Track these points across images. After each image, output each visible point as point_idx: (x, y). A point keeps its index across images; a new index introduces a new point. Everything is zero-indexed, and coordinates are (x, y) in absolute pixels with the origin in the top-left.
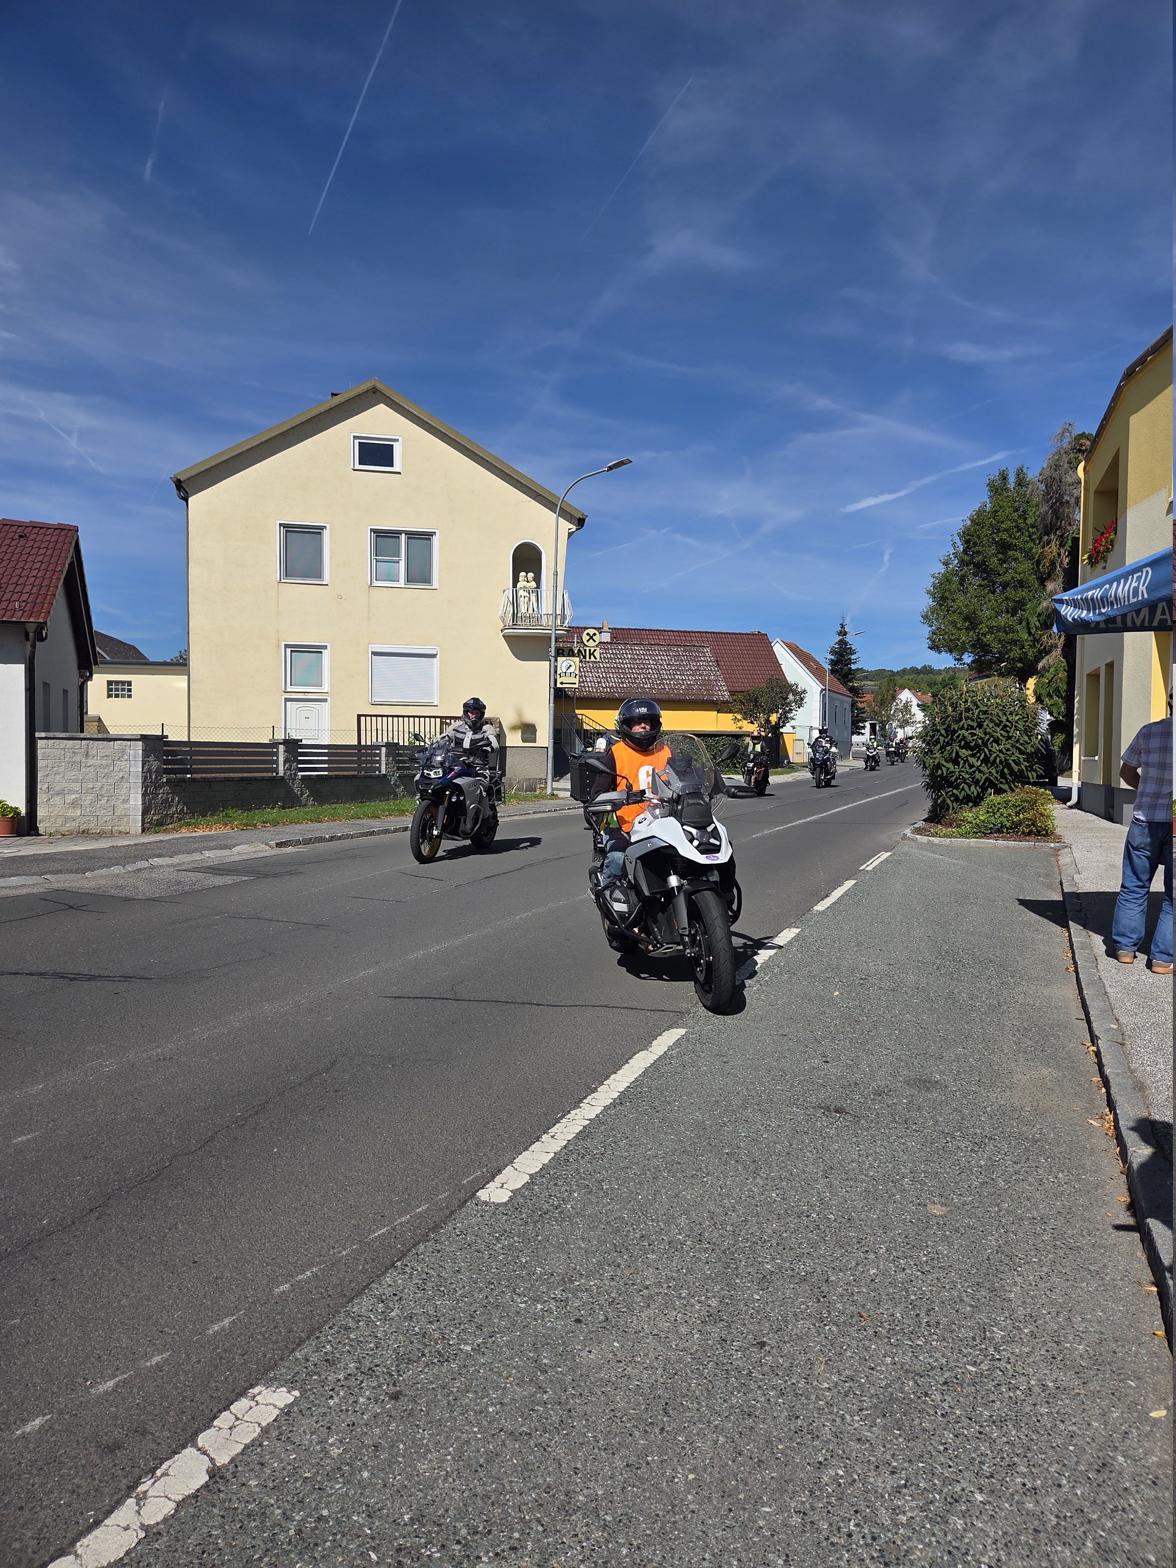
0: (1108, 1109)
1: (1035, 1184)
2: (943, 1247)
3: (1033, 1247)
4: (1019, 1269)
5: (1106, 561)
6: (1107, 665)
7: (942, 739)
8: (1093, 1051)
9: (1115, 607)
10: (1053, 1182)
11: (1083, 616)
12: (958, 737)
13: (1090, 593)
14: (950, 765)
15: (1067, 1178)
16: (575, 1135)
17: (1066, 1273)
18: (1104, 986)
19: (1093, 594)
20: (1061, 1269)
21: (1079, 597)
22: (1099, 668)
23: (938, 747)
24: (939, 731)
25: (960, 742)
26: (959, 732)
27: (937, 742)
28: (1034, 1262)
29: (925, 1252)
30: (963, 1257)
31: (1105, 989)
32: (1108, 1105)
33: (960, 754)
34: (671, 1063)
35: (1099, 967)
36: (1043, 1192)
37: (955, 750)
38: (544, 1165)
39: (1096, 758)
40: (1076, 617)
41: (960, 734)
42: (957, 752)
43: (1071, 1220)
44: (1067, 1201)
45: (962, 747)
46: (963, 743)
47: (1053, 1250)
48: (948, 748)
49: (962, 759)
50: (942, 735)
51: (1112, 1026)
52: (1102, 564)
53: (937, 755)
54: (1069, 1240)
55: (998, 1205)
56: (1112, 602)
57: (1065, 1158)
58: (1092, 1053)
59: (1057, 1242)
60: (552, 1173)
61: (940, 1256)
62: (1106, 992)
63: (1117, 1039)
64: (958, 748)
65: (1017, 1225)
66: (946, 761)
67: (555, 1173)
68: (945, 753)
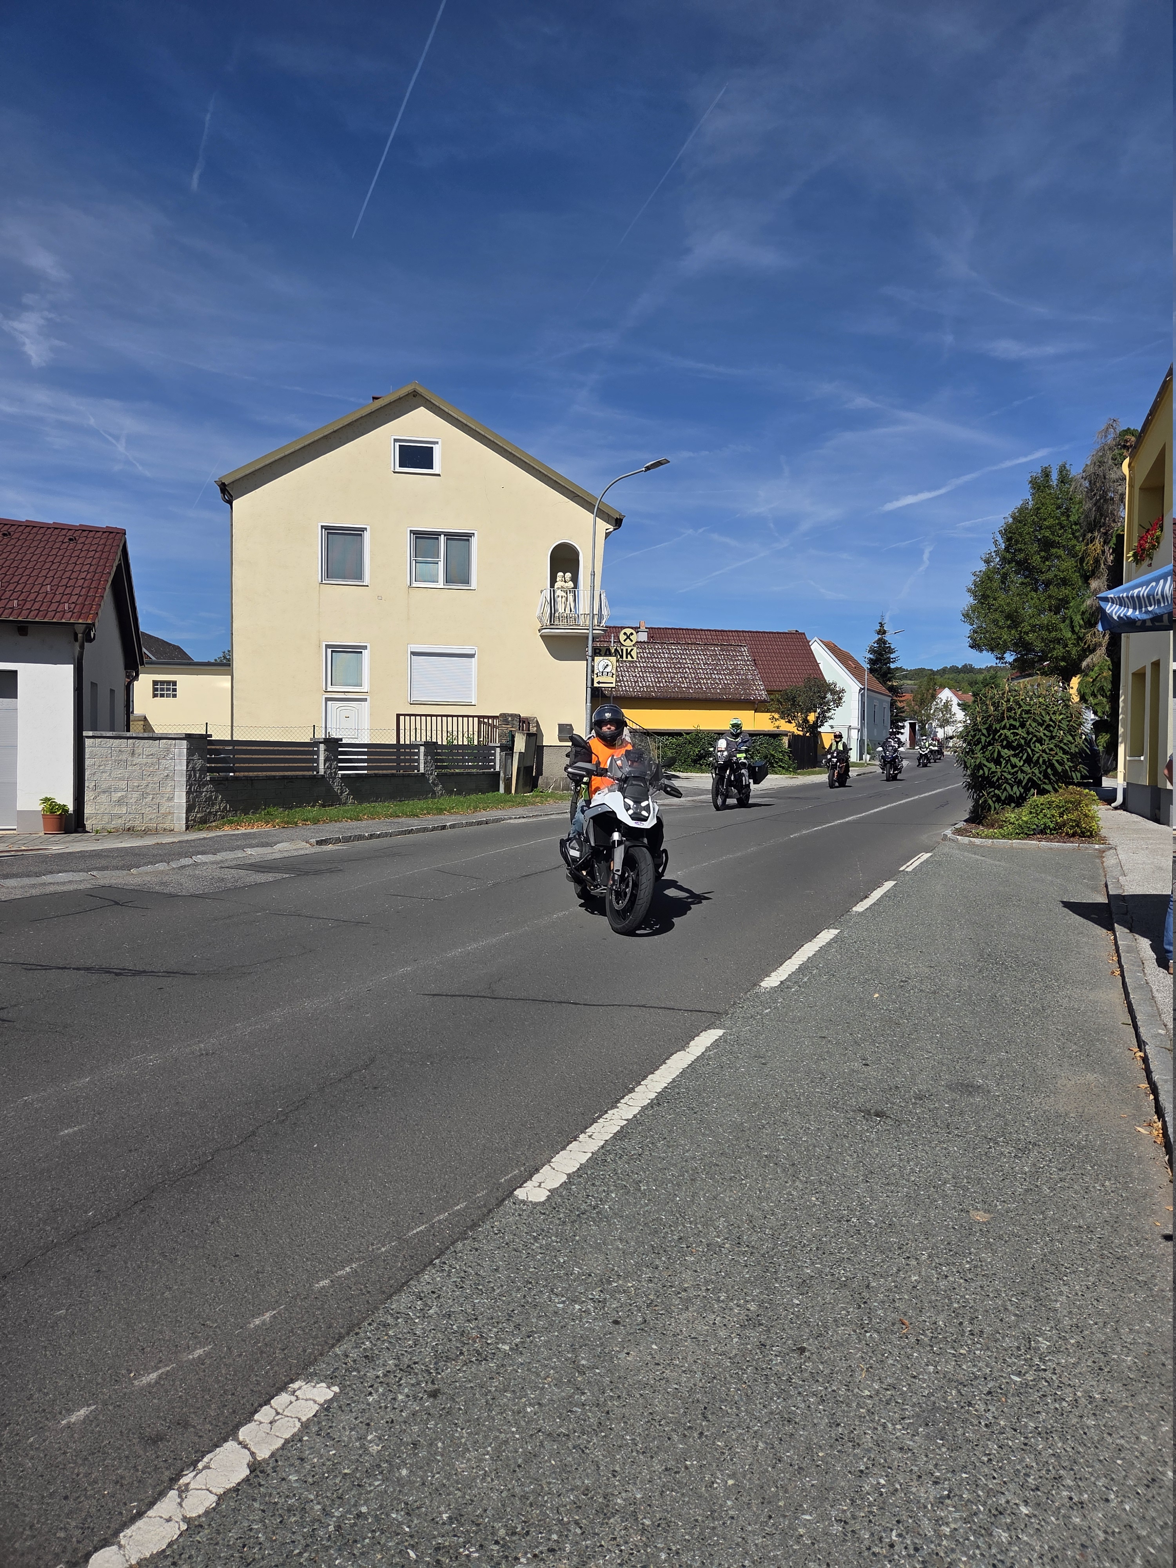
0: (1156, 1117)
1: (1081, 1192)
2: (986, 1254)
3: (1079, 1257)
4: (1065, 1278)
5: (1151, 559)
6: (1152, 663)
7: (983, 738)
8: (1140, 1056)
9: (1162, 605)
10: (1100, 1190)
11: (1129, 614)
12: (1000, 736)
13: (1136, 591)
14: (992, 765)
15: (1114, 1186)
16: (612, 1135)
17: (1113, 1283)
18: (1151, 991)
19: (1139, 592)
20: (1108, 1279)
21: (1125, 595)
22: (1145, 666)
23: (980, 746)
24: (980, 730)
25: (1002, 741)
26: (1001, 731)
27: (979, 741)
28: (1081, 1271)
29: (968, 1259)
30: (1007, 1265)
31: (1152, 993)
32: (1156, 1112)
33: (1002, 754)
34: (709, 1064)
35: (1146, 971)
36: (1090, 1200)
37: (997, 750)
38: (581, 1164)
39: (1142, 758)
40: (1122, 615)
41: (1001, 734)
42: (999, 752)
43: (1118, 1229)
44: (1115, 1210)
45: (1004, 747)
46: (1005, 743)
47: (1099, 1260)
48: (990, 748)
49: (1004, 759)
50: (983, 735)
51: (1160, 1031)
52: (1147, 562)
53: (979, 755)
54: (1116, 1250)
55: (1043, 1213)
56: (1159, 600)
57: (1112, 1166)
58: (1139, 1058)
59: (1104, 1252)
60: (589, 1173)
61: (984, 1264)
62: (1153, 997)
63: (1165, 1045)
64: (999, 748)
65: (1063, 1233)
66: (988, 761)
67: (593, 1173)
68: (987, 753)
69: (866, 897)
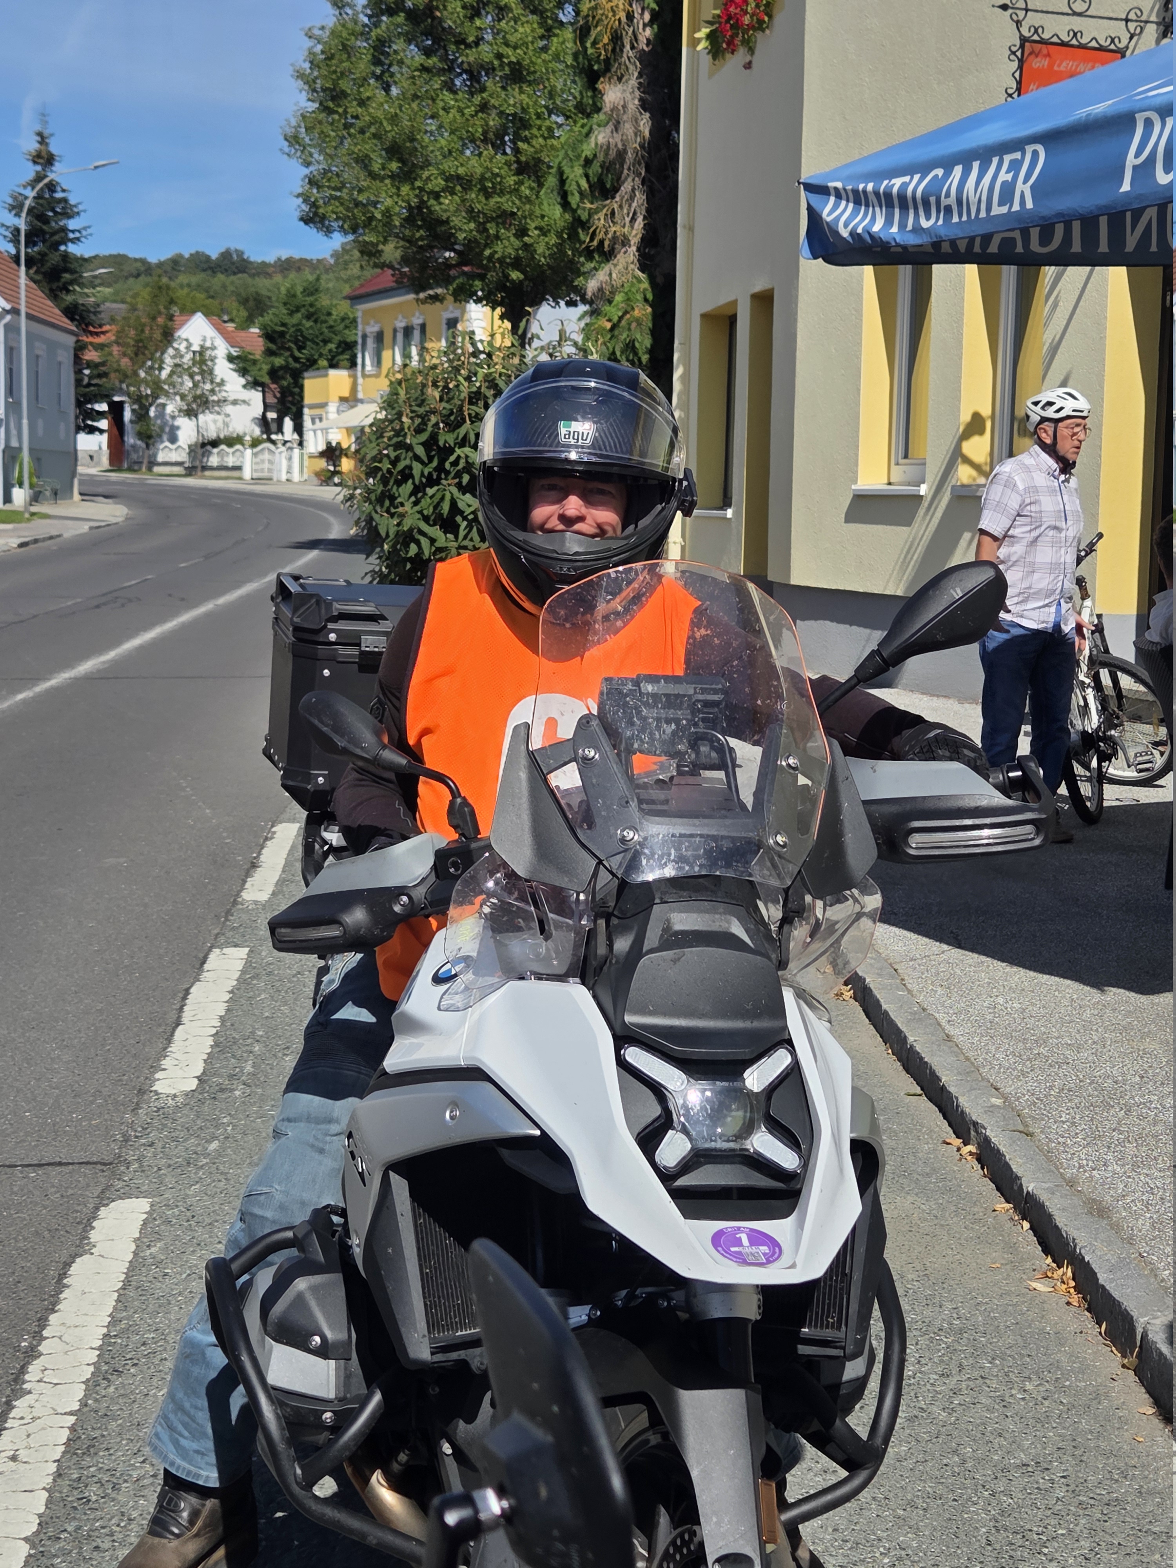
0: (1049, 1260)
1: (997, 1407)
2: (905, 1536)
3: (1049, 1512)
4: (1045, 1550)
5: (751, 51)
6: (755, 297)
7: (417, 468)
8: (971, 1153)
9: (955, 219)
10: (1023, 1399)
11: (876, 228)
12: (455, 463)
13: (897, 182)
14: (435, 532)
15: (1041, 1389)
16: (62, 1448)
17: (1119, 1544)
18: (939, 1025)
19: (905, 185)
20: (1109, 1539)
21: (870, 187)
22: (735, 302)
23: (409, 486)
24: (409, 448)
25: (458, 475)
26: (458, 451)
27: (406, 475)
28: (1063, 1535)
29: (882, 1549)
30: (948, 1547)
31: (943, 1029)
32: (1046, 1251)
33: (461, 505)
35: (909, 986)
36: (1017, 1419)
37: (448, 497)
38: (40, 1516)
39: (729, 513)
40: (859, 230)
41: (459, 457)
42: (454, 503)
43: (1084, 1458)
44: (1064, 1428)
45: (463, 489)
46: (466, 478)
47: (1081, 1512)
48: (430, 491)
49: (465, 518)
50: (417, 458)
51: (993, 1100)
52: (741, 55)
53: (408, 507)
54: (1098, 1491)
55: (955, 1452)
57: (1022, 1356)
58: (969, 1158)
59: (1081, 1498)
60: (70, 1529)
61: (910, 1552)
62: (948, 1036)
63: (1014, 1125)
64: (455, 490)
65: (1004, 1479)
66: (426, 519)
67: (79, 1528)
68: (424, 503)
69: (254, 865)
